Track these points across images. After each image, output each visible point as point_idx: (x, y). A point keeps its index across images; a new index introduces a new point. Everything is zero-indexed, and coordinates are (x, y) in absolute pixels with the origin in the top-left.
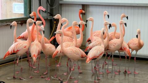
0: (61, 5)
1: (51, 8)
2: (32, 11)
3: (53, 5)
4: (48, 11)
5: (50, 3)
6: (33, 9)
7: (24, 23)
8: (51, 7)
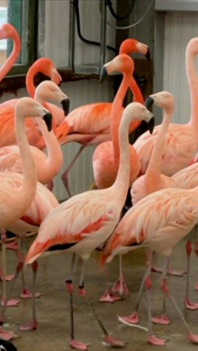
0: (162, 15)
1: (118, 31)
2: (39, 38)
3: (128, 15)
4: (108, 43)
5: (114, 6)
6: (44, 32)
7: (7, 91)
8: (118, 25)
